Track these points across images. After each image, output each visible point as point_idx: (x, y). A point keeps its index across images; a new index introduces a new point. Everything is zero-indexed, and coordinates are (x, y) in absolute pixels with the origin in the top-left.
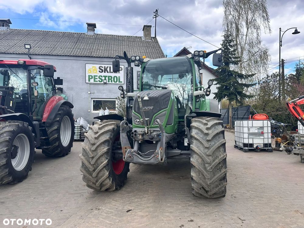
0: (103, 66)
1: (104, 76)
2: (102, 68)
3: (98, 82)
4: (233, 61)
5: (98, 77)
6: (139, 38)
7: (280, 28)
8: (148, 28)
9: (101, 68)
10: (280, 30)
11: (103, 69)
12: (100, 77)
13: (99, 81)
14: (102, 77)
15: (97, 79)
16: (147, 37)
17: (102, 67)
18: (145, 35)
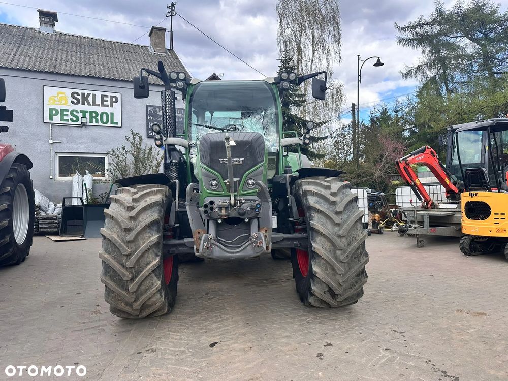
0: (80, 92)
1: (81, 111)
2: (78, 97)
3: (70, 122)
4: (295, 101)
5: (69, 113)
6: (142, 49)
7: (358, 56)
8: (160, 33)
9: (75, 95)
10: (359, 59)
11: (80, 97)
12: (74, 113)
13: (72, 120)
14: (77, 112)
15: (67, 115)
16: (157, 47)
17: (78, 94)
18: (155, 44)
